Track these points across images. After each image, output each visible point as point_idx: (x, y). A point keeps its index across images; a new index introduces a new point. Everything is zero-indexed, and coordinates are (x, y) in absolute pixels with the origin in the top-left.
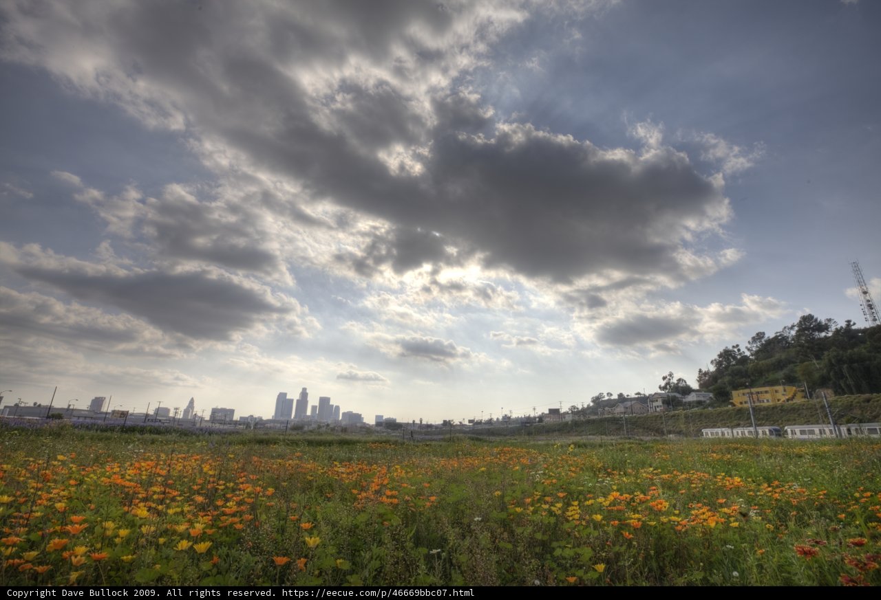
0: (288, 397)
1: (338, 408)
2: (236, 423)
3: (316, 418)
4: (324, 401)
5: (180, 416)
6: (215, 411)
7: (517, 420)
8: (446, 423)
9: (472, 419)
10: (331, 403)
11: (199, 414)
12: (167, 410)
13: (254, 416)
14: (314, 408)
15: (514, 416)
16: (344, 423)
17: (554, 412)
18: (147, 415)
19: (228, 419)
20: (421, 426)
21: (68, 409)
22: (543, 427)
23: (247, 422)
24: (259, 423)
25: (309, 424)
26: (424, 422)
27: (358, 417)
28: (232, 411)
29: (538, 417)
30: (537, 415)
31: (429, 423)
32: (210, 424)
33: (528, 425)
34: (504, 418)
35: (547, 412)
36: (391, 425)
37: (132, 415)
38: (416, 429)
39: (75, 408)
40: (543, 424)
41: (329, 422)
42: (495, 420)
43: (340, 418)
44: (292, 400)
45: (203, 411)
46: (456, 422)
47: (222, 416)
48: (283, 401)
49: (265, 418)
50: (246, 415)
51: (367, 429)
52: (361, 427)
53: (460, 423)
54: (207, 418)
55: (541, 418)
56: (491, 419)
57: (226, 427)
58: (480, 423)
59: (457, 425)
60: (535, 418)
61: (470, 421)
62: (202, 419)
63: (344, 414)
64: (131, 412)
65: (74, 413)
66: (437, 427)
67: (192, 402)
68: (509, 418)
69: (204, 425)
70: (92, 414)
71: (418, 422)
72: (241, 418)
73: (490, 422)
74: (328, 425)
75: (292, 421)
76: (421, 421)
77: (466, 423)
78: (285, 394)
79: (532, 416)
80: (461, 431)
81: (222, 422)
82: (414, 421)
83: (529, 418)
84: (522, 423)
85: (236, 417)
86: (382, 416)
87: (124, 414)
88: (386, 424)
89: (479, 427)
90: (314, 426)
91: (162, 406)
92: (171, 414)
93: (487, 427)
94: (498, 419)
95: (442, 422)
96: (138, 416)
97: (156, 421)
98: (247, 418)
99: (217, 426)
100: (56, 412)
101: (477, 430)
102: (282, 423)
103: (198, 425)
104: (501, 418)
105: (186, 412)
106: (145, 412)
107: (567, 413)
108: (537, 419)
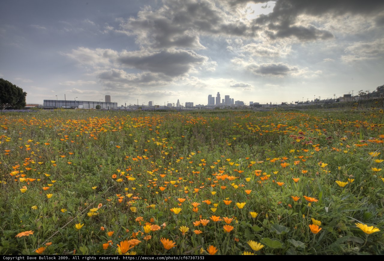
0: (212, 96)
1: (233, 99)
2: (194, 107)
3: (224, 104)
4: (227, 97)
5: (176, 106)
6: (186, 103)
7: (324, 101)
8: (283, 104)
9: (297, 101)
10: (230, 98)
11: (181, 105)
12: (171, 104)
13: (201, 104)
14: (223, 100)
15: (321, 99)
16: (236, 106)
17: (348, 96)
18: (165, 106)
19: (191, 106)
20: (271, 105)
21: (143, 106)
22: (339, 104)
23: (198, 107)
24: (203, 107)
25: (222, 106)
26: (272, 104)
27: (242, 103)
28: (192, 103)
29: (337, 99)
30: (336, 98)
31: (275, 104)
32: (186, 108)
33: (330, 103)
34: (315, 100)
35: (343, 96)
36: (257, 105)
37: (161, 106)
38: (268, 107)
39: (145, 105)
40: (340, 102)
41: (230, 105)
42: (311, 101)
43: (234, 103)
44: (214, 98)
45: (183, 104)
46: (289, 103)
47: (189, 105)
48: (210, 98)
49: (205, 105)
50: (198, 104)
51: (246, 107)
52: (243, 107)
53: (291, 103)
54: (185, 106)
55: (338, 100)
56: (308, 101)
57: (191, 109)
58: (302, 103)
59: (289, 104)
60: (334, 100)
61: (296, 103)
62: (183, 107)
63: (236, 102)
64: (160, 105)
65: (145, 107)
66: (279, 106)
67: (178, 101)
68: (318, 100)
69: (183, 109)
70: (150, 107)
71: (269, 103)
72: (196, 105)
73: (307, 102)
74: (229, 107)
75: (215, 105)
76: (271, 104)
77: (294, 103)
78: (211, 95)
79: (333, 98)
80: (290, 107)
81: (190, 107)
82: (267, 103)
83: (331, 100)
84: (326, 102)
85: (194, 105)
86: (253, 102)
87: (158, 106)
88: (254, 105)
89: (301, 105)
90: (224, 107)
91: (169, 103)
92: (173, 106)
93: (305, 105)
94: (312, 101)
95: (281, 103)
96: (162, 107)
97: (168, 108)
98: (198, 105)
99: (188, 109)
100: (140, 107)
101: (300, 106)
102: (211, 106)
103: (182, 108)
104: (314, 100)
105: (177, 104)
106: (164, 105)
107: (357, 96)
108: (336, 100)
